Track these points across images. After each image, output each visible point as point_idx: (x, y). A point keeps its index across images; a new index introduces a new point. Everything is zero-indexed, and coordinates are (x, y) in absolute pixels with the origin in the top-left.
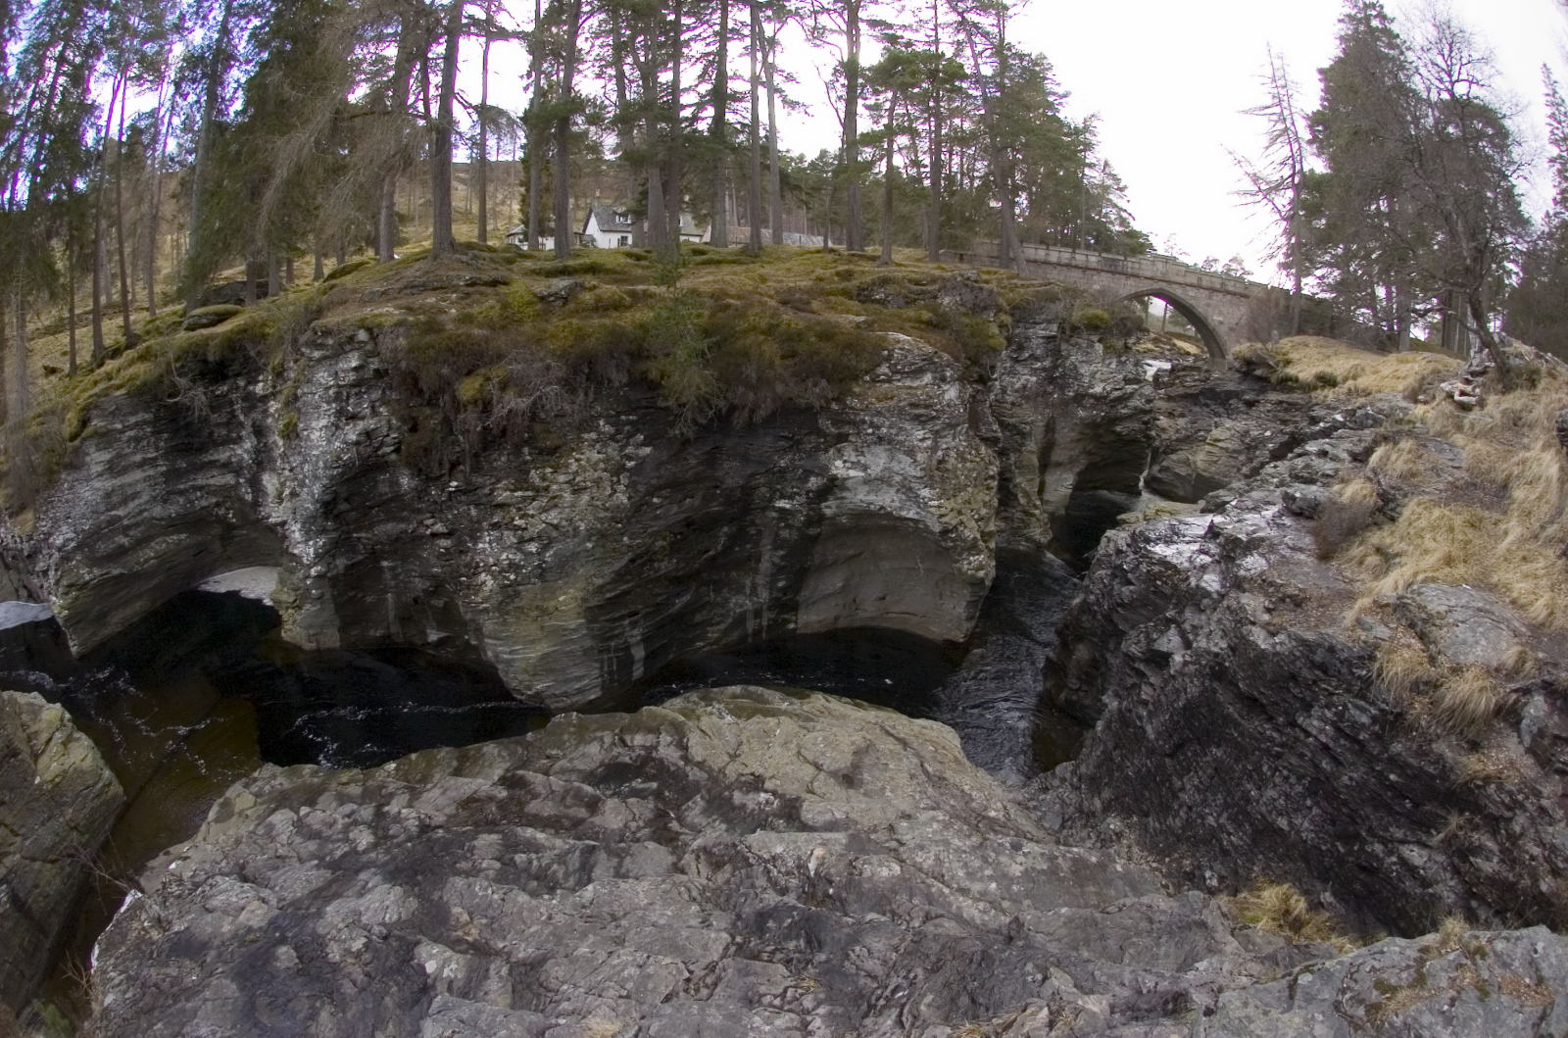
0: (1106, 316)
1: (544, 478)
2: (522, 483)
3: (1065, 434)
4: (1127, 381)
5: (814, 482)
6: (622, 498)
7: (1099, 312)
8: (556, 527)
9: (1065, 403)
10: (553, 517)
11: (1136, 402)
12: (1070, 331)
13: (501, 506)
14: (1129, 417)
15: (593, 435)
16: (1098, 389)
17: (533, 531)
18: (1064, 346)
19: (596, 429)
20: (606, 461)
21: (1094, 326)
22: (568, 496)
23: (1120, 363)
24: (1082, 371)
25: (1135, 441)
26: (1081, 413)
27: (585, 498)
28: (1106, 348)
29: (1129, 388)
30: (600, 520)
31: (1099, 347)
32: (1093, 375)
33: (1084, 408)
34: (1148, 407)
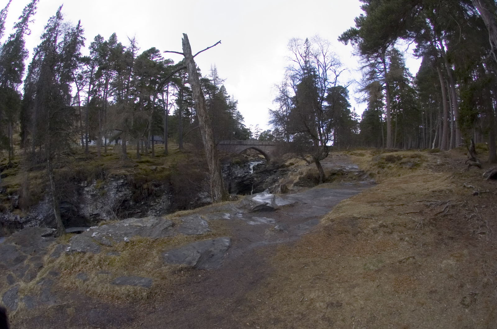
0: (239, 160)
1: (158, 201)
2: (155, 202)
3: (233, 185)
4: (245, 173)
5: (196, 198)
6: (170, 203)
7: (238, 160)
8: (161, 209)
9: (232, 179)
10: (161, 207)
11: (248, 177)
12: (232, 165)
13: (152, 206)
14: (247, 180)
15: (164, 193)
16: (239, 175)
17: (158, 209)
18: (231, 168)
19: (165, 192)
20: (167, 197)
21: (238, 163)
22: (162, 203)
23: (243, 169)
24: (235, 172)
25: (248, 185)
26: (236, 181)
27: (165, 203)
28: (240, 167)
29: (246, 174)
30: (167, 207)
31: (239, 167)
32: (238, 173)
33: (237, 180)
34: (250, 177)
